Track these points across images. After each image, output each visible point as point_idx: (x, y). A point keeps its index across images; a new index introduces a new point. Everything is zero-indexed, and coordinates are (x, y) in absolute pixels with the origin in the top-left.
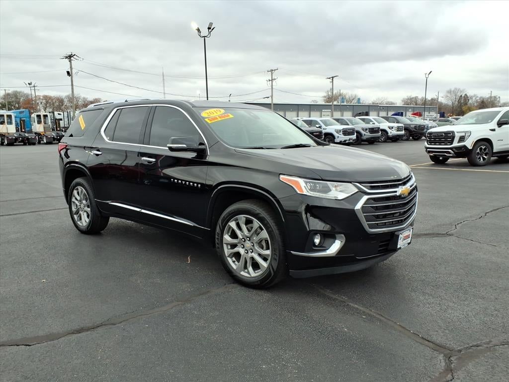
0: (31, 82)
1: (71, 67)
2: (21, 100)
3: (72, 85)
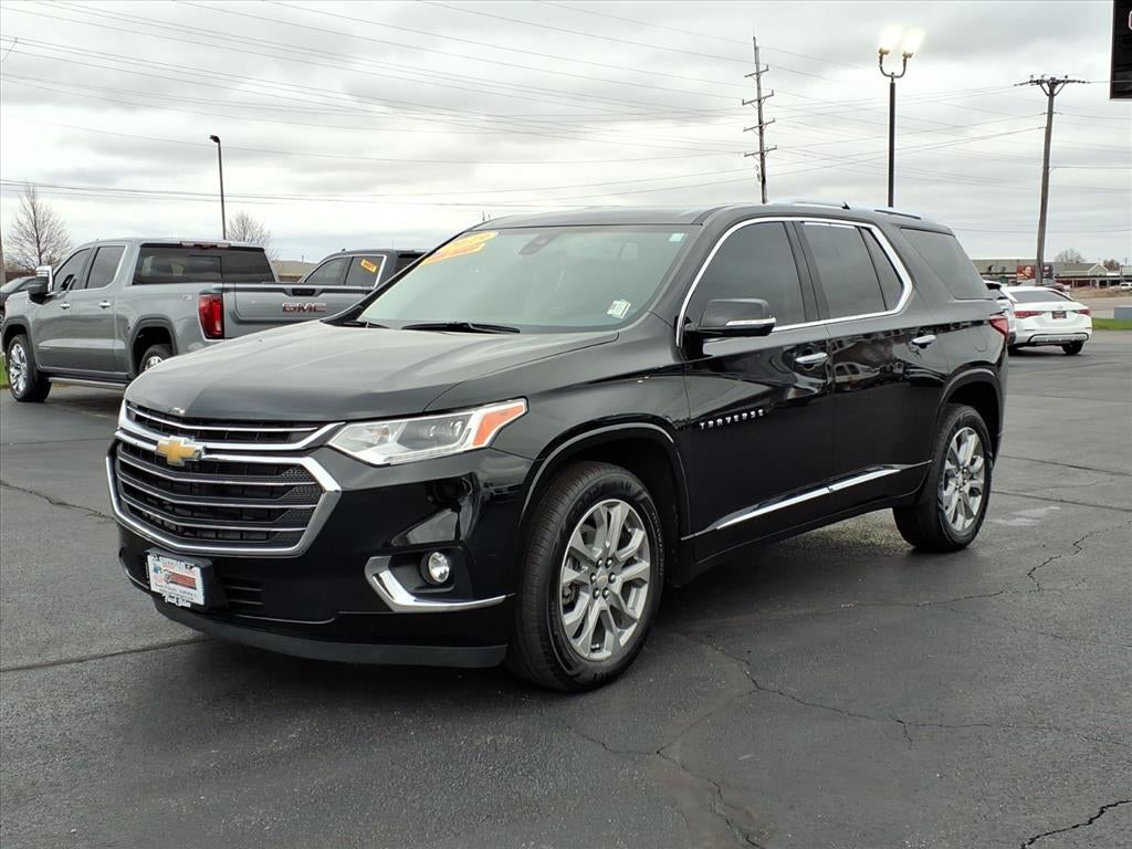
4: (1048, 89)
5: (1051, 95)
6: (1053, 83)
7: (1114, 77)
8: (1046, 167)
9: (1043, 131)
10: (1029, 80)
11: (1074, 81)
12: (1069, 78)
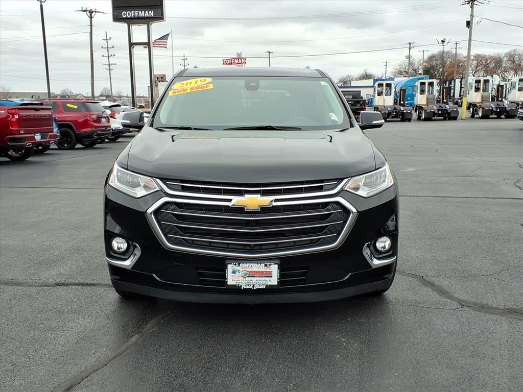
0: (445, 39)
1: (472, 16)
2: (448, 62)
3: (470, 40)
4: (89, 14)
5: (91, 17)
6: (91, 12)
7: (114, 12)
8: (92, 51)
9: (89, 34)
10: (81, 9)
11: (99, 12)
12: (97, 10)
